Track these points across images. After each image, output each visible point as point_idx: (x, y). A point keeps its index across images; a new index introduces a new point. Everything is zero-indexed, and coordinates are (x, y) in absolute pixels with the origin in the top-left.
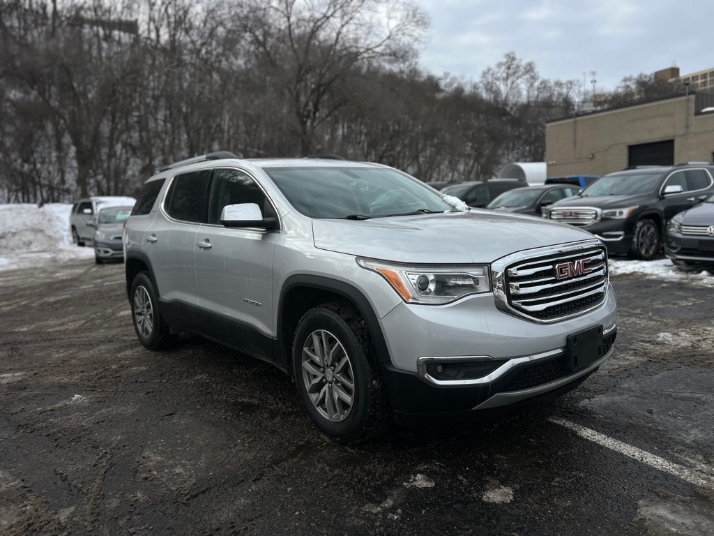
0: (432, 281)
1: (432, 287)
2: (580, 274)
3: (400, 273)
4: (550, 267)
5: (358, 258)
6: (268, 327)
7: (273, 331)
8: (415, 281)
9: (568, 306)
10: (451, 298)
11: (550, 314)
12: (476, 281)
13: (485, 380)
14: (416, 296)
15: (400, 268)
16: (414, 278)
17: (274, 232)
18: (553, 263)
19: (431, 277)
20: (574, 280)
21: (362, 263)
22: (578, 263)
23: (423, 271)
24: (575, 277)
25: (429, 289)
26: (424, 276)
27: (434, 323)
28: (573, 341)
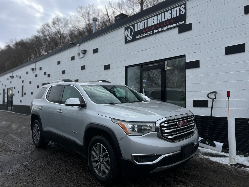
0: (136, 128)
1: (136, 130)
2: (185, 125)
3: (126, 124)
4: (176, 123)
5: (112, 119)
6: (80, 142)
7: (82, 143)
8: (131, 127)
9: (182, 136)
10: (142, 134)
11: (176, 139)
12: (151, 127)
13: (154, 162)
14: (131, 133)
15: (126, 123)
16: (130, 126)
17: (84, 108)
18: (176, 122)
19: (136, 126)
20: (184, 127)
21: (113, 120)
22: (185, 121)
23: (133, 124)
24: (184, 126)
25: (135, 130)
26: (133, 126)
27: (137, 143)
28: (183, 148)
